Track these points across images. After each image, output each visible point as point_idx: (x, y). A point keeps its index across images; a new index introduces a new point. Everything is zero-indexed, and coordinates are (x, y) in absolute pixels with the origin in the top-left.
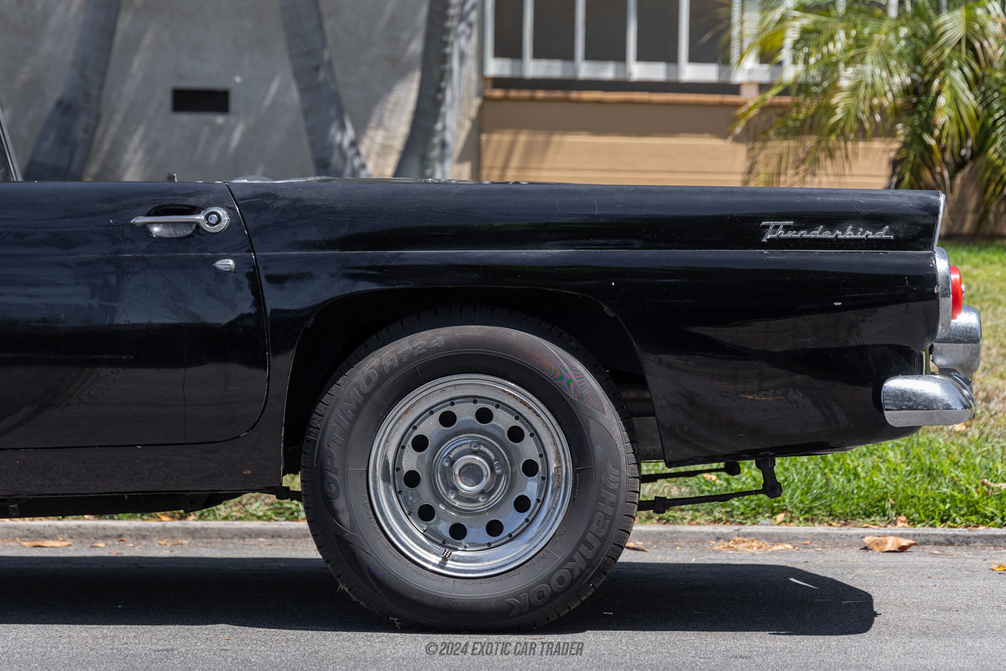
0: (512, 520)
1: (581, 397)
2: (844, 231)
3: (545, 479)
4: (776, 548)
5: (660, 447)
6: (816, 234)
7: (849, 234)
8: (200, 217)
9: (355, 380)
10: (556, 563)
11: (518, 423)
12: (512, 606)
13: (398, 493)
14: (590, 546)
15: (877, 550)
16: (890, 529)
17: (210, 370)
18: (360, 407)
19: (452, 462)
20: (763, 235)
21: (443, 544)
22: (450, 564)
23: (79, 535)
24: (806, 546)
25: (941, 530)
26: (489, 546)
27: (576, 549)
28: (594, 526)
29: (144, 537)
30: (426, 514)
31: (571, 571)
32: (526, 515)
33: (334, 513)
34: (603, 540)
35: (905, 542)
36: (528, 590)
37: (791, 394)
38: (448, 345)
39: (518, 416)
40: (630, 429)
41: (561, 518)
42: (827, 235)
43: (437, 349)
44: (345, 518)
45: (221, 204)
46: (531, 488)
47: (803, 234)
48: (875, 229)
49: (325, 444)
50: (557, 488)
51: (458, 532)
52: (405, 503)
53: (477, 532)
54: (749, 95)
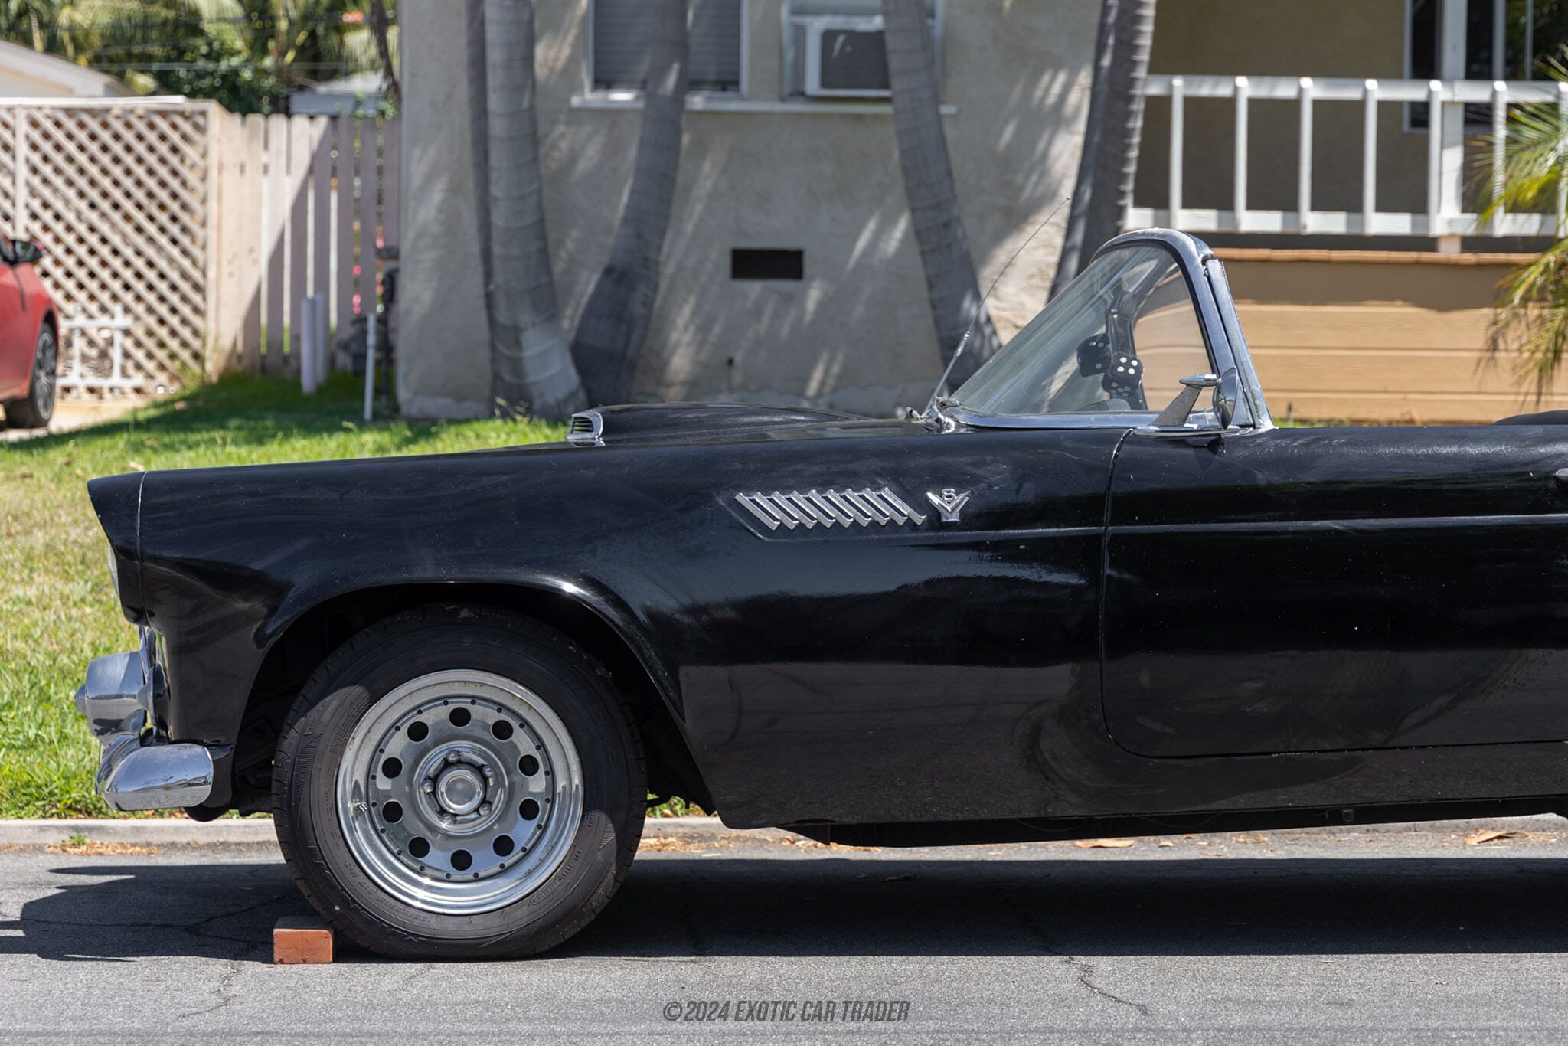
54: (1450, 251)
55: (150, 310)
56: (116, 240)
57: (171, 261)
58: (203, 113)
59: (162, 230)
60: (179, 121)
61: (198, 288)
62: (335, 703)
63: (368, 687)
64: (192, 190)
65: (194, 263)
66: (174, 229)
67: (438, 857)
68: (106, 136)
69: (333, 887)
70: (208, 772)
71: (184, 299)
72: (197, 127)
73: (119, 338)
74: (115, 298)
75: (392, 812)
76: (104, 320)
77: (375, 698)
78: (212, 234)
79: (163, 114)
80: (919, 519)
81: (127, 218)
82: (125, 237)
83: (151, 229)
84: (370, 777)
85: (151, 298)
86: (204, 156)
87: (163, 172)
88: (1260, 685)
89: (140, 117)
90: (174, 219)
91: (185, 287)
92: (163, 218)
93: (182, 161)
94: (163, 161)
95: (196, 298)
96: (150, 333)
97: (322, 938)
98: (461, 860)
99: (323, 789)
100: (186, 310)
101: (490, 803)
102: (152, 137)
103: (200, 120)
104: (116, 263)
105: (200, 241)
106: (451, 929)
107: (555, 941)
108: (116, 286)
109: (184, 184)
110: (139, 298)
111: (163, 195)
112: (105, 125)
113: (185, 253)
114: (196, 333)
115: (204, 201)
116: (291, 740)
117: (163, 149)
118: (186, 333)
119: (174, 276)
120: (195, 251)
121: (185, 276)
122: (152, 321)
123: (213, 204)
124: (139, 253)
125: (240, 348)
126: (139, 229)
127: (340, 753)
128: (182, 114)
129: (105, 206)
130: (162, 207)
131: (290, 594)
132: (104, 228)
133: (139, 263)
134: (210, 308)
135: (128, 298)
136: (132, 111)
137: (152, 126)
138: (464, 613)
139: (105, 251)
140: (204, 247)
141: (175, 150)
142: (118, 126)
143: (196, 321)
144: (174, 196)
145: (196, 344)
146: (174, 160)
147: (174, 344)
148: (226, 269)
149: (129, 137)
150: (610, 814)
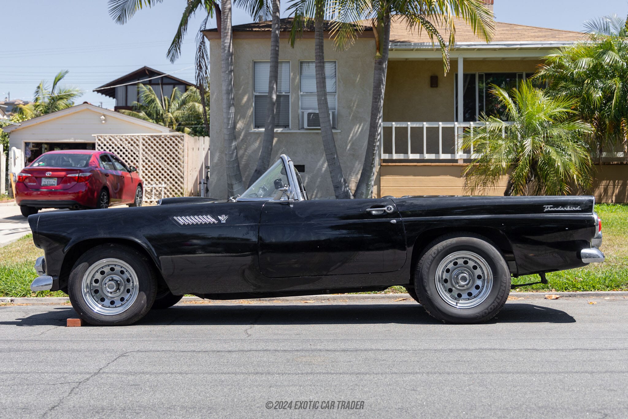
0: (475, 292)
1: (495, 257)
2: (567, 208)
3: (484, 280)
4: (519, 299)
5: (516, 270)
6: (559, 209)
7: (568, 209)
8: (386, 208)
9: (430, 253)
10: (489, 304)
11: (476, 265)
12: (478, 316)
13: (443, 285)
14: (499, 299)
15: (549, 299)
16: (550, 293)
17: (390, 251)
18: (432, 261)
19: (457, 276)
20: (544, 210)
21: (456, 299)
22: (458, 305)
23: (317, 299)
24: (528, 298)
25: (566, 292)
26: (469, 299)
27: (495, 300)
28: (500, 293)
29: (335, 299)
30: (450, 291)
31: (494, 306)
32: (479, 290)
33: (426, 291)
34: (502, 297)
35: (558, 296)
36: (482, 312)
37: (554, 254)
38: (457, 243)
39: (476, 262)
40: (508, 266)
41: (490, 291)
42: (562, 209)
43: (454, 244)
44: (429, 292)
45: (391, 205)
46: (479, 283)
47: (556, 209)
48: (576, 207)
49: (423, 272)
50: (488, 282)
51: (460, 296)
52: (444, 287)
53: (465, 295)
54: (461, 163)
55: (171, 183)
56: (163, 166)
57: (176, 171)
58: (183, 136)
59: (174, 164)
60: (177, 138)
61: (182, 177)
62: (81, 266)
63: (88, 263)
64: (181, 154)
65: (181, 172)
66: (176, 164)
67: (107, 302)
68: (160, 142)
69: (81, 309)
70: (51, 282)
71: (179, 180)
72: (182, 139)
73: (163, 189)
74: (162, 180)
75: (96, 292)
76: (160, 185)
77: (90, 265)
78: (185, 165)
79: (174, 136)
80: (216, 222)
81: (165, 161)
82: (165, 165)
83: (171, 164)
84: (91, 283)
85: (171, 180)
86: (183, 146)
87: (174, 150)
88: (296, 260)
89: (168, 137)
90: (176, 161)
91: (179, 177)
92: (174, 161)
93: (178, 148)
94: (174, 148)
95: (182, 180)
96: (171, 188)
97: (78, 321)
98: (112, 303)
99: (78, 286)
100: (179, 183)
101: (120, 290)
102: (171, 142)
103: (182, 138)
104: (163, 172)
105: (182, 167)
106: (107, 319)
107: (133, 321)
108: (163, 177)
109: (179, 153)
110: (168, 180)
111: (174, 156)
112: (160, 140)
113: (179, 169)
114: (181, 188)
115: (183, 157)
116: (72, 274)
117: (174, 145)
118: (179, 188)
119: (176, 175)
120: (181, 169)
121: (179, 175)
122: (171, 185)
123: (186, 158)
124: (168, 169)
125: (193, 192)
126: (168, 164)
127: (82, 277)
128: (178, 136)
129: (160, 158)
130: (174, 158)
131: (71, 241)
132: (160, 164)
133: (168, 172)
134: (185, 182)
135: (166, 180)
136: (166, 136)
137: (171, 139)
138: (112, 245)
139: (160, 169)
140: (183, 168)
141: (176, 145)
142: (163, 140)
143: (182, 185)
144: (176, 156)
145: (182, 191)
146: (176, 147)
147: (176, 191)
148: (189, 173)
149: (166, 142)
150: (145, 292)
